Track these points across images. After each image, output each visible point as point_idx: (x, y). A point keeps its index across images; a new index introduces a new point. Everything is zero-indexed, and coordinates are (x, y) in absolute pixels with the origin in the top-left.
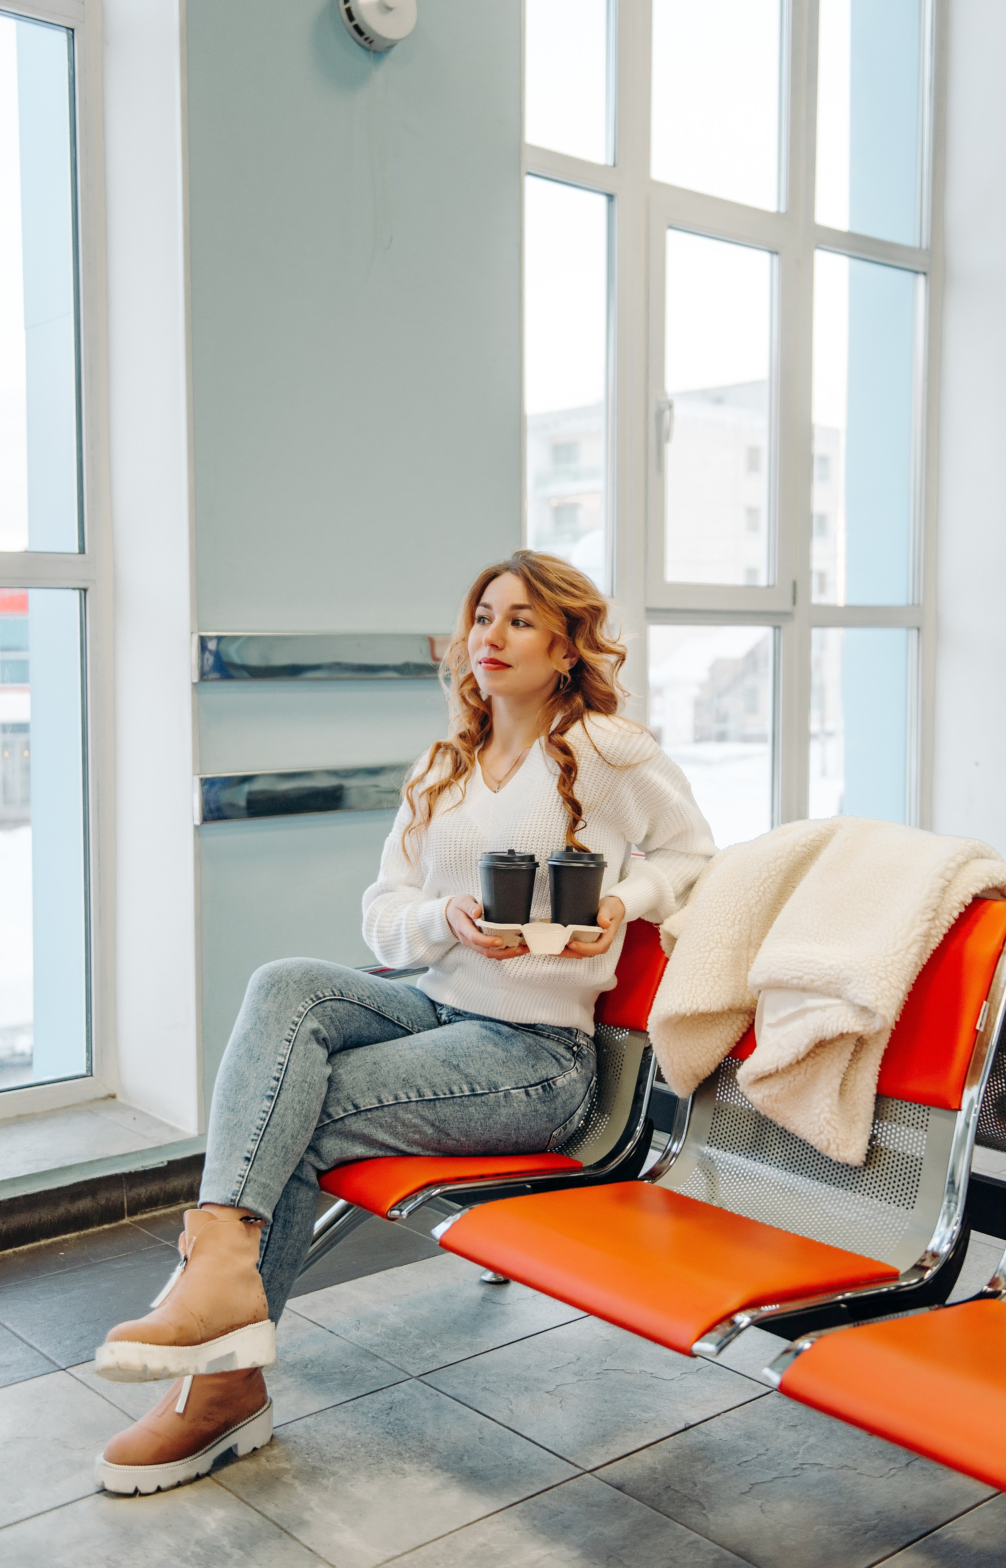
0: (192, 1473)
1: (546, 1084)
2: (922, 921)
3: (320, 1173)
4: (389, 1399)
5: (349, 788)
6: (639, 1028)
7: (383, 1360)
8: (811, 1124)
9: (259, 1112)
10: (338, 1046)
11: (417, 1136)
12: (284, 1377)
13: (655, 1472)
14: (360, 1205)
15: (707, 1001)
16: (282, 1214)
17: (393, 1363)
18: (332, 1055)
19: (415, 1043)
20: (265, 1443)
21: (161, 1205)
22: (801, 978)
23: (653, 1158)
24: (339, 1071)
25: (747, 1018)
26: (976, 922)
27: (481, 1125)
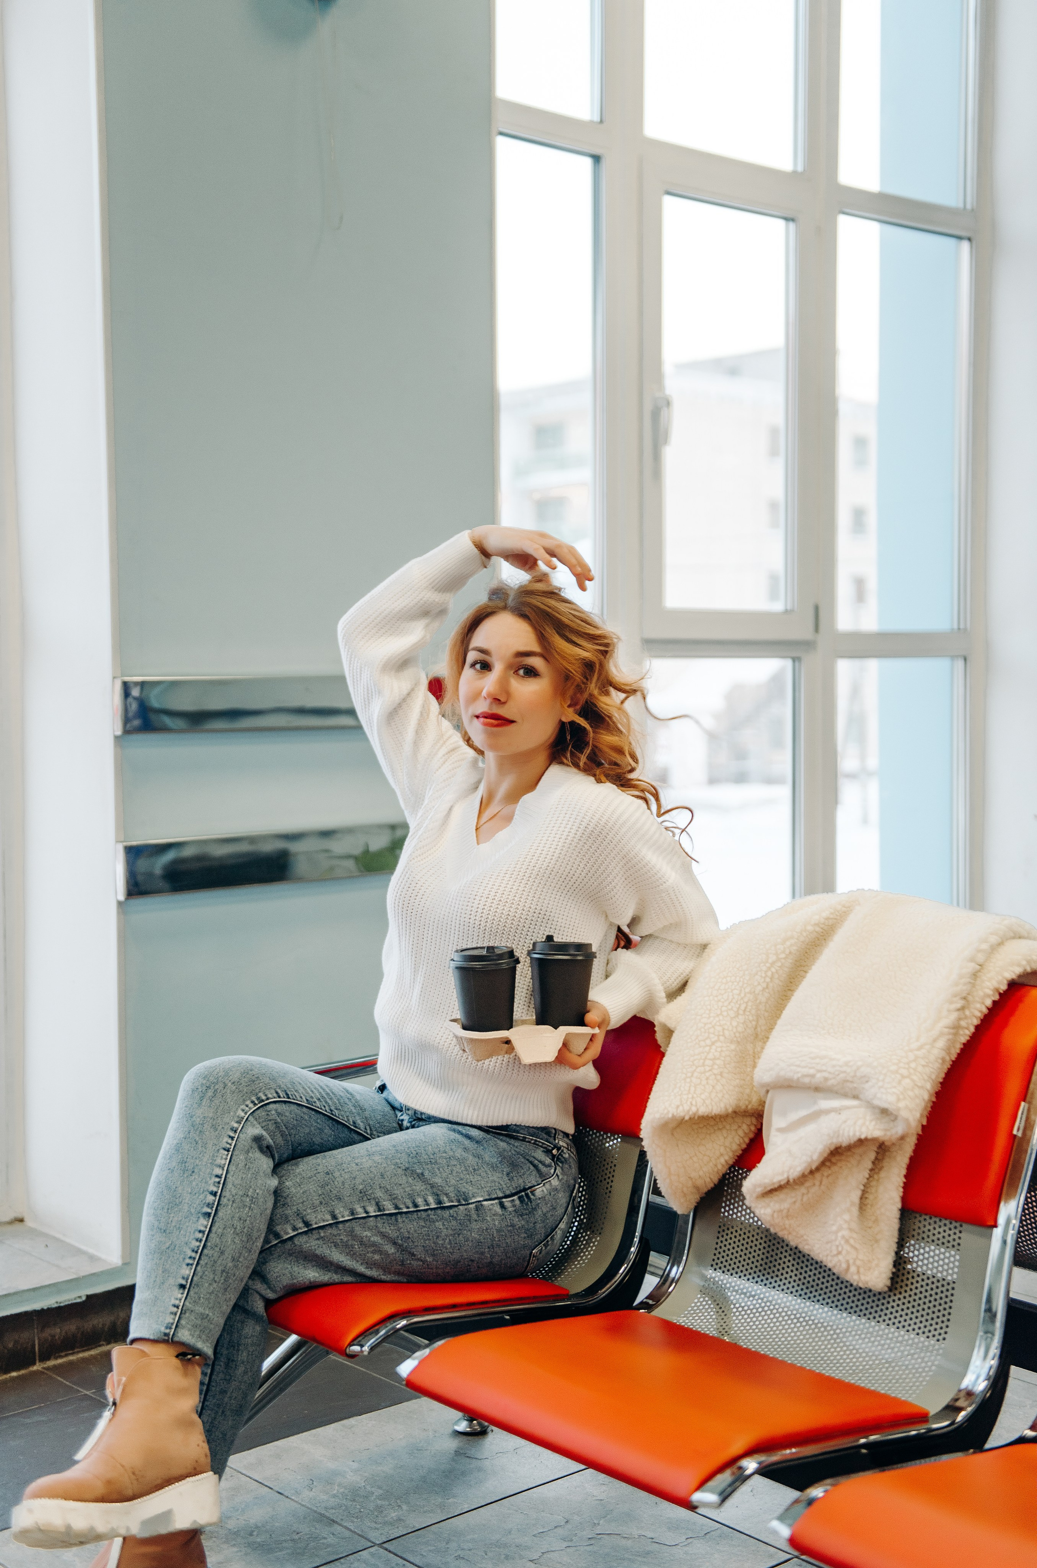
1: (524, 1194)
2: (949, 1011)
3: (268, 1303)
5: (297, 856)
6: (632, 1134)
7: (340, 1525)
8: (827, 1243)
9: (194, 1232)
10: (285, 1156)
11: (377, 1257)
12: (225, 1546)
14: (315, 1340)
15: (708, 1102)
16: (224, 1352)
17: (352, 1528)
18: (276, 1168)
19: (373, 1149)
21: (78, 1348)
22: (813, 1076)
23: (650, 1283)
24: (287, 1183)
25: (754, 1120)
26: (1012, 1012)
27: (450, 1243)
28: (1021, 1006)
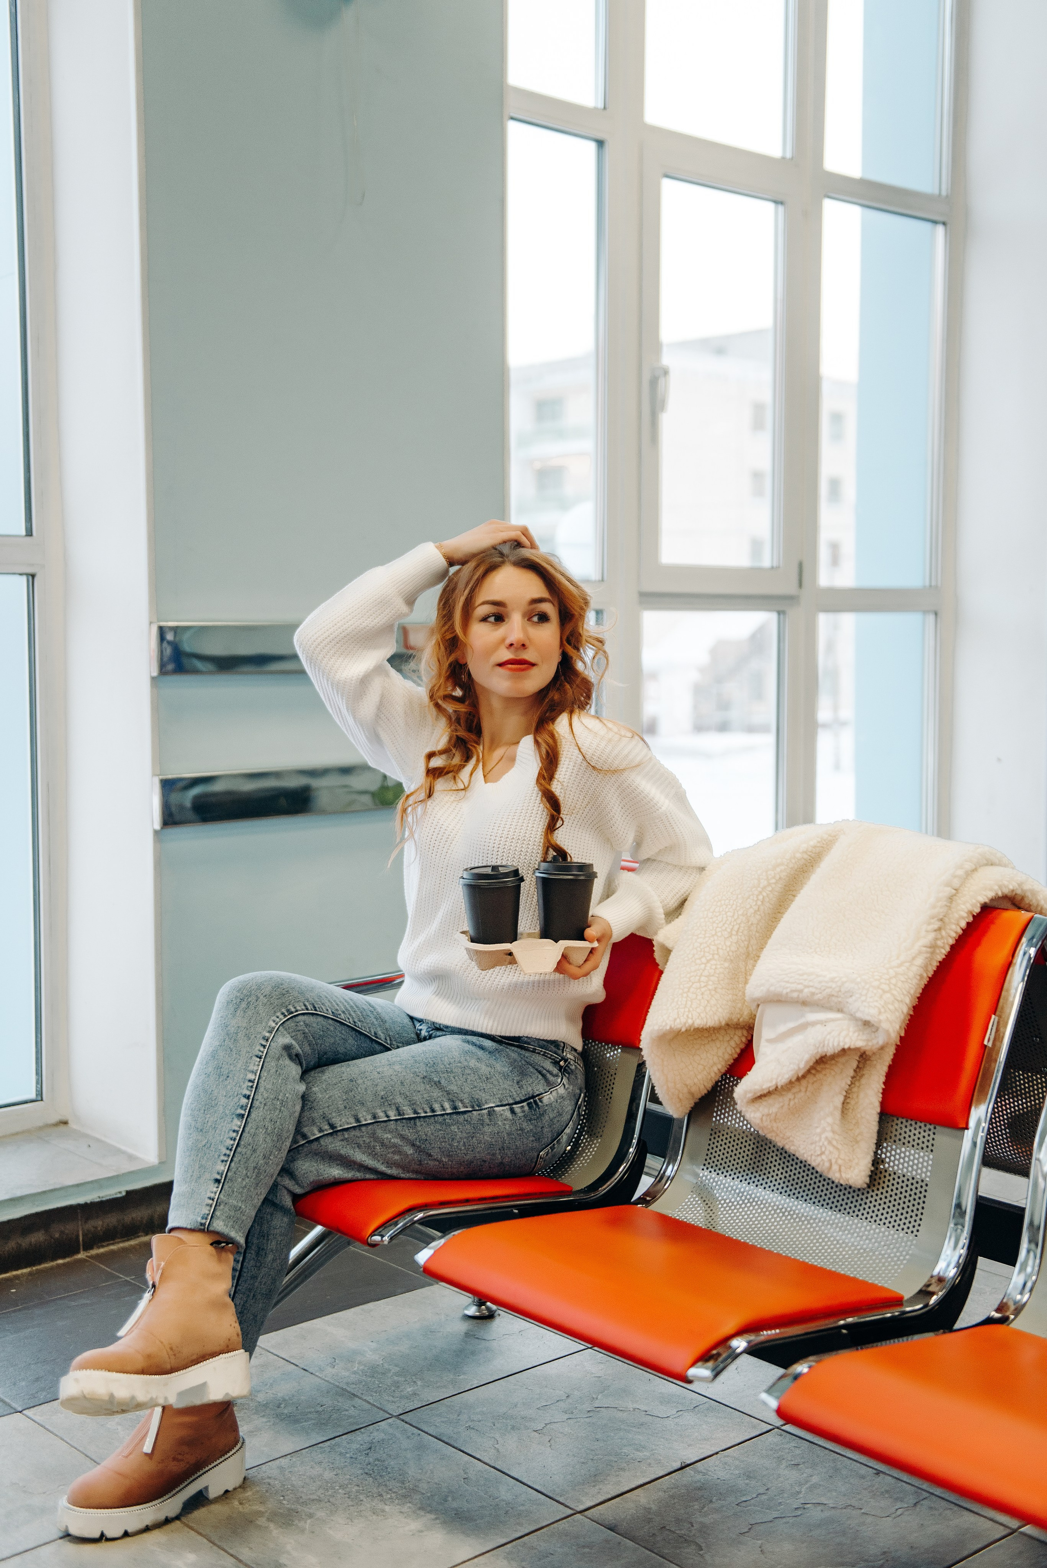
0: (161, 1517)
1: (533, 1101)
2: (927, 931)
3: (296, 1198)
4: (367, 1439)
5: (317, 789)
6: (632, 1045)
7: (360, 1398)
8: (812, 1144)
9: (228, 1132)
10: (312, 1063)
11: (397, 1157)
12: (255, 1417)
13: (649, 1513)
14: (339, 1231)
15: (703, 1015)
16: (255, 1241)
17: (371, 1401)
18: (305, 1072)
19: (394, 1059)
20: (238, 1485)
21: (118, 1238)
22: (801, 991)
23: (646, 1183)
24: (314, 1089)
25: (745, 1033)
26: (984, 932)
27: (464, 1145)
28: (993, 927)
